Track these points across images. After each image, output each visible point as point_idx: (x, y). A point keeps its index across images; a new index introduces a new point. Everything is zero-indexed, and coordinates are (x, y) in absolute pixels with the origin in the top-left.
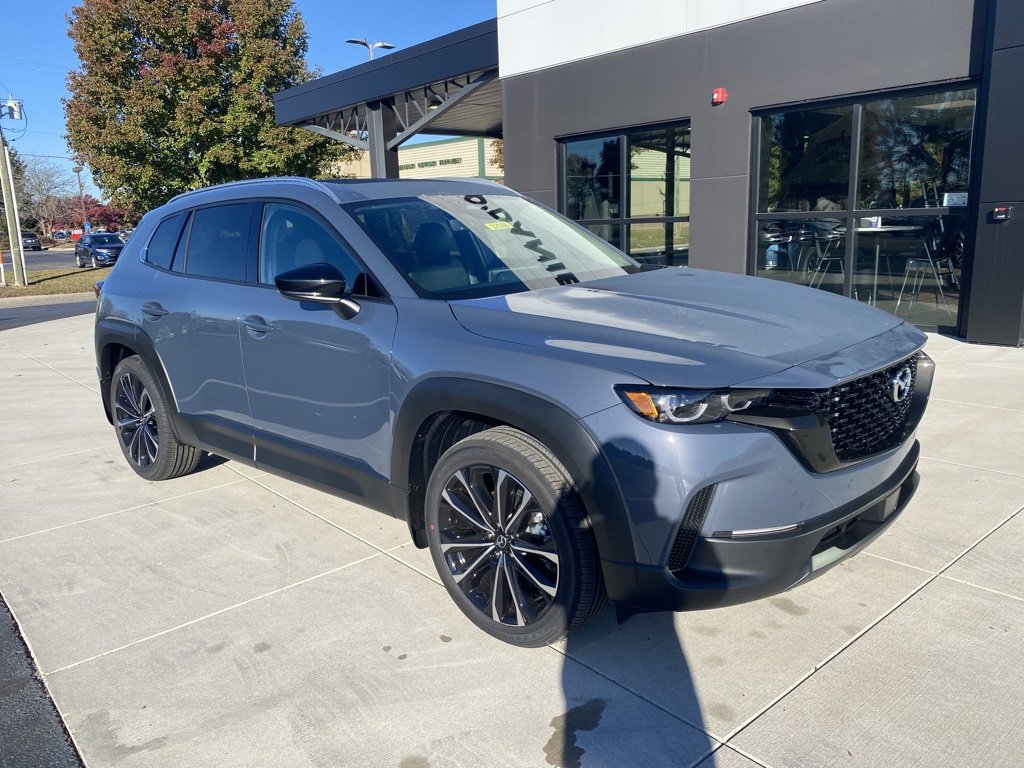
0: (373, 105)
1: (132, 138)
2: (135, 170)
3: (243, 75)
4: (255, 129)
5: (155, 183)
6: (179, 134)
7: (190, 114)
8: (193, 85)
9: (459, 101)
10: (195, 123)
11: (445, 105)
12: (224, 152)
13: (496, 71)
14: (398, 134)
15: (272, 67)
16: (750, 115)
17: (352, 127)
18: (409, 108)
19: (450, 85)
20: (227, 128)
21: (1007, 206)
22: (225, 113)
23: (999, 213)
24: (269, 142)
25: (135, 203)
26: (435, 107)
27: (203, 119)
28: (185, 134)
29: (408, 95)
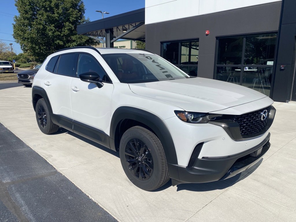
0: (107, 30)
11: (128, 31)
13: (144, 22)
14: (114, 39)
16: (216, 38)
17: (100, 36)
19: (130, 26)
21: (284, 65)
23: (282, 67)
26: (125, 31)
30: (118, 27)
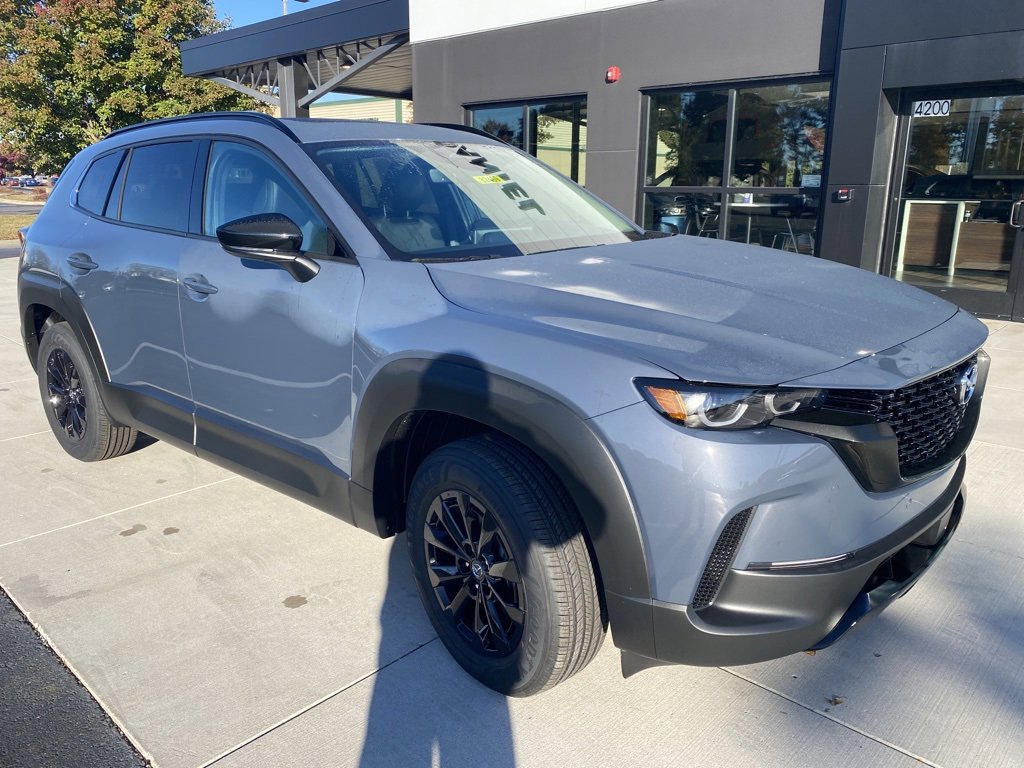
0: (284, 61)
1: (24, 79)
2: (29, 113)
3: (147, 21)
4: (160, 77)
5: (51, 128)
6: (77, 78)
7: (89, 58)
8: (93, 26)
9: (372, 62)
10: (95, 67)
11: (357, 66)
12: (126, 99)
13: (408, 40)
14: (310, 91)
15: (179, 14)
16: (640, 93)
17: (263, 82)
18: (321, 66)
19: (362, 47)
20: (129, 75)
21: (849, 188)
22: (127, 57)
23: (842, 194)
24: (175, 92)
25: (28, 149)
26: (348, 67)
27: (103, 64)
28: (84, 79)
29: (320, 54)
30: (341, 48)
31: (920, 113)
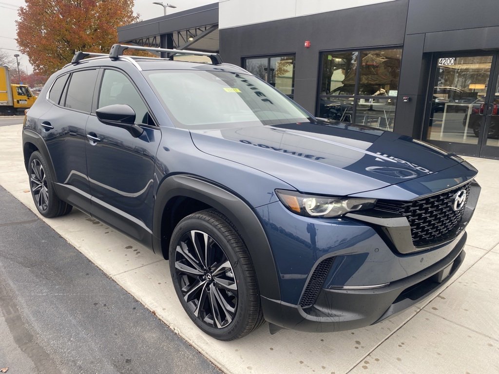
0: (163, 36)
9: (203, 37)
16: (319, 53)
19: (198, 30)
23: (405, 99)
26: (191, 39)
30: (179, 32)
31: (441, 63)
